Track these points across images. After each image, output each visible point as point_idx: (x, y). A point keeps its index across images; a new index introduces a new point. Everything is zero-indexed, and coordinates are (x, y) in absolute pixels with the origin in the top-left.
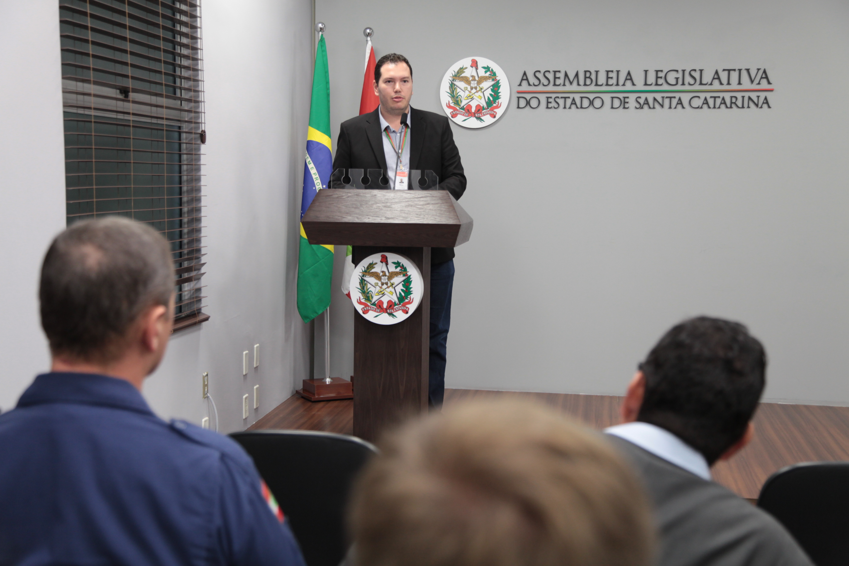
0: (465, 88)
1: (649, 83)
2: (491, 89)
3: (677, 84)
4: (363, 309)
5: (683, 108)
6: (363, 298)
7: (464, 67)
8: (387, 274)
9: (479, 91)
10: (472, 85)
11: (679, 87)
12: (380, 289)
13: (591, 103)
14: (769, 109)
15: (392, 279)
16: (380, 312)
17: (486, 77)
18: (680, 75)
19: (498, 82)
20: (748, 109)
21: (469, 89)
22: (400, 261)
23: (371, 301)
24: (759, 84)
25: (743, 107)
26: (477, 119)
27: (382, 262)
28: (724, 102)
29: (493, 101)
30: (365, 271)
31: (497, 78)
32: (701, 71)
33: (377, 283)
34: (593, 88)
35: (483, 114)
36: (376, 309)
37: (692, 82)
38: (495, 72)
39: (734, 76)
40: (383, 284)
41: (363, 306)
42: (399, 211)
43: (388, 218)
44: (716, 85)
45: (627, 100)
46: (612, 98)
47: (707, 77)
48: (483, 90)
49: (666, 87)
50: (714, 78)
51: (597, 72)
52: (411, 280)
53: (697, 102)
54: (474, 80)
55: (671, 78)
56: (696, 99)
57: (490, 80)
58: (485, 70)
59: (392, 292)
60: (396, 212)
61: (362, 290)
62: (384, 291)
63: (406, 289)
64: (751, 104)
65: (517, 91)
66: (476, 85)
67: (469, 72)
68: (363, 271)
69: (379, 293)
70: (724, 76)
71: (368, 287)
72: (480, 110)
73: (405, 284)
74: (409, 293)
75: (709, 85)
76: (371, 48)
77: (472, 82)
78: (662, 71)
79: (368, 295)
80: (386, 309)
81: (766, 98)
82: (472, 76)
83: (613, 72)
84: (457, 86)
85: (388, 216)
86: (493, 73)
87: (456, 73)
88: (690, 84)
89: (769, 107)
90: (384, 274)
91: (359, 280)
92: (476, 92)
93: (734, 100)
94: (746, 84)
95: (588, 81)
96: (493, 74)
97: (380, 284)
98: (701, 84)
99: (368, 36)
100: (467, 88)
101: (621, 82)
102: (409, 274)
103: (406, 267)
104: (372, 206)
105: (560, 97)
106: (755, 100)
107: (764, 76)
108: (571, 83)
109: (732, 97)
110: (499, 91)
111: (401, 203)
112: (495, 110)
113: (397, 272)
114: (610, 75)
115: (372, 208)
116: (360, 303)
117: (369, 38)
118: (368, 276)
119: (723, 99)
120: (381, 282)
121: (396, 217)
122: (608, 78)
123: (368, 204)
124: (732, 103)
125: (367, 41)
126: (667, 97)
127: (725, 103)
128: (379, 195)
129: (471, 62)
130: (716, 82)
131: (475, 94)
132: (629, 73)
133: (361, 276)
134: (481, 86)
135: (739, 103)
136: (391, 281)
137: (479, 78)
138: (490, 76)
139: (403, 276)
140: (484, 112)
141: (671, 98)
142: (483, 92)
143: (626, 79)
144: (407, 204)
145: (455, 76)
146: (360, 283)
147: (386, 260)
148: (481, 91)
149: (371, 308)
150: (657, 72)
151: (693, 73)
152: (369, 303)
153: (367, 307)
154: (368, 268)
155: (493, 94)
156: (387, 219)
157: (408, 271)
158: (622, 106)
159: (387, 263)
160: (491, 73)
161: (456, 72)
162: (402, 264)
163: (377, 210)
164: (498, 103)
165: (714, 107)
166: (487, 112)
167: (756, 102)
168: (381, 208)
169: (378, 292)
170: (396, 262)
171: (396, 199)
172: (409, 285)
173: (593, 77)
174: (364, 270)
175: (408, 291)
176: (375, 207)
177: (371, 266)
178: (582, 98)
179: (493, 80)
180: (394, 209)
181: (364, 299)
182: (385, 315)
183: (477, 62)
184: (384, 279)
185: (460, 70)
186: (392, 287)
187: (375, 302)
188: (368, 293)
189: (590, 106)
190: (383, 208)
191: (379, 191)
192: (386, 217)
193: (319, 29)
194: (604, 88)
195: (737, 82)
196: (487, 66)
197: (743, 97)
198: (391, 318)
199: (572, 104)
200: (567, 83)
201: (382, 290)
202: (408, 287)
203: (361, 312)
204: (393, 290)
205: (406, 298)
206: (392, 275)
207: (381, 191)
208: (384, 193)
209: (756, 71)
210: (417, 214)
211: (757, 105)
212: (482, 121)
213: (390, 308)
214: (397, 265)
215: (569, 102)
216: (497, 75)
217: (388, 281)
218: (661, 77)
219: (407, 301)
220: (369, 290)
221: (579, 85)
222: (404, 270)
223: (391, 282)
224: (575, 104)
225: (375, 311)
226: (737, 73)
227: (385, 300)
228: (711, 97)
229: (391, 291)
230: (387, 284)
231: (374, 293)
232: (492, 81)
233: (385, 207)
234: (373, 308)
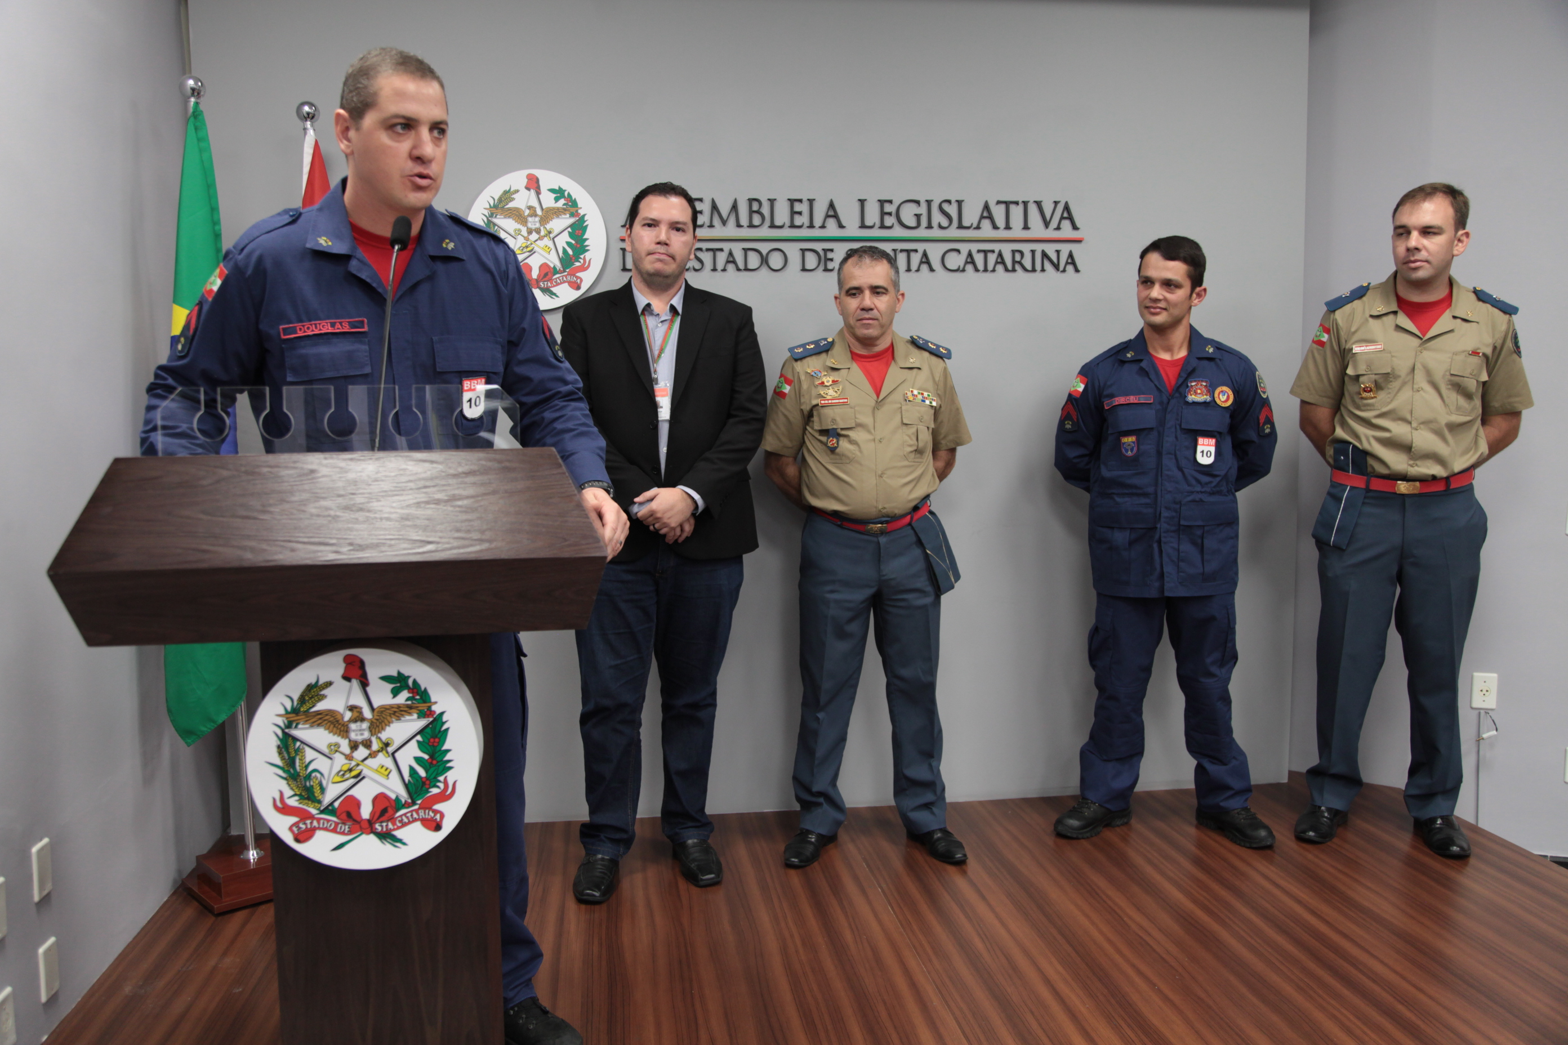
0: (515, 230)
1: (868, 223)
2: (569, 232)
3: (919, 225)
4: (295, 829)
5: (932, 270)
6: (292, 793)
7: (512, 190)
8: (367, 713)
9: (544, 236)
10: (529, 225)
11: (922, 233)
12: (347, 761)
13: (764, 260)
14: (1077, 275)
15: (383, 729)
16: (350, 832)
17: (558, 209)
18: (923, 210)
19: (582, 219)
20: (1042, 274)
21: (524, 233)
22: (406, 672)
23: (320, 802)
24: (1058, 228)
25: (1034, 270)
26: (542, 292)
27: (347, 678)
28: (1001, 260)
29: (573, 256)
30: (295, 711)
31: (579, 211)
32: (960, 203)
33: (337, 745)
34: (765, 232)
35: (556, 282)
36: (337, 824)
37: (945, 223)
38: (575, 199)
39: (1017, 212)
40: (354, 746)
41: (293, 820)
42: (396, 521)
43: (360, 546)
44: (986, 230)
45: (830, 255)
46: (803, 251)
47: (971, 216)
48: (552, 236)
49: (898, 232)
50: (982, 217)
51: (772, 201)
52: (445, 727)
53: (955, 261)
54: (534, 214)
55: (908, 215)
56: (954, 254)
57: (565, 214)
58: (555, 195)
59: (387, 769)
60: (387, 524)
61: (289, 771)
62: (360, 767)
63: (432, 757)
64: (1048, 265)
65: (620, 237)
66: (538, 225)
67: (523, 200)
68: (286, 709)
69: (343, 774)
70: (999, 213)
71: (308, 760)
72: (549, 274)
73: (427, 741)
74: (441, 768)
75: (975, 228)
76: (313, 143)
77: (530, 219)
78: (890, 202)
79: (308, 784)
80: (371, 822)
81: (1071, 255)
82: (530, 208)
83: (803, 202)
84: (498, 227)
85: (359, 541)
86: (570, 202)
87: (496, 202)
88: (940, 227)
89: (1077, 270)
90: (356, 714)
91: (275, 738)
92: (539, 238)
93: (1018, 257)
94: (1037, 229)
95: (757, 220)
96: (572, 205)
97: (345, 747)
98: (961, 226)
99: (306, 121)
100: (520, 230)
101: (818, 221)
102: (437, 709)
103: (425, 689)
104: (303, 508)
105: (704, 249)
106: (1054, 257)
107: (1066, 215)
108: (724, 222)
109: (1014, 252)
110: (585, 237)
111: (402, 495)
112: (578, 274)
113: (399, 706)
114: (798, 207)
115: (302, 516)
116: (284, 809)
117: (308, 123)
118: (303, 724)
119: (1000, 255)
120: (347, 741)
121: (388, 542)
122: (793, 213)
123: (288, 502)
124: (1014, 262)
125: (305, 129)
126: (902, 251)
127: (1003, 263)
128: (324, 471)
129: (526, 180)
130: (986, 224)
131: (536, 243)
132: (832, 205)
133: (282, 725)
134: (548, 226)
135: (1027, 263)
136: (379, 735)
137: (544, 211)
138: (565, 207)
139: (419, 717)
140: (556, 279)
141: (908, 252)
142: (553, 239)
143: (827, 216)
144: (422, 497)
145: (495, 207)
146: (279, 747)
147: (360, 672)
148: (548, 237)
149: (322, 821)
150: (882, 202)
151: (945, 206)
152: (314, 807)
153: (308, 822)
154: (302, 700)
155: (573, 242)
156: (357, 550)
157: (433, 700)
158: (822, 267)
159: (363, 680)
160: (567, 201)
161: (496, 198)
162: (415, 681)
163: (320, 521)
164: (584, 259)
165: (986, 270)
166: (563, 279)
167: (1055, 260)
168: (332, 513)
169: (340, 771)
170: (395, 674)
171: (382, 481)
172: (438, 743)
173: (766, 210)
174: (289, 708)
175: (438, 762)
176: (314, 511)
177: (313, 692)
178: (746, 250)
179: (572, 215)
180: (377, 516)
181: (297, 798)
182: (369, 841)
183: (537, 180)
184: (359, 732)
185: (505, 195)
186: (384, 752)
187: (332, 804)
188: (309, 777)
189: (762, 266)
190: (338, 513)
191: (326, 458)
192: (351, 544)
193: (189, 92)
194: (787, 233)
195: (1022, 225)
196: (560, 187)
197: (1033, 252)
198: (387, 848)
199: (728, 262)
200: (717, 222)
201: (353, 763)
202: (438, 749)
203: (288, 839)
204: (389, 763)
205: (432, 784)
206: (383, 717)
207: (332, 458)
208: (342, 464)
209: (1053, 206)
210: (458, 530)
211: (1056, 267)
212: (553, 297)
213: (381, 819)
214: (399, 685)
215: (722, 258)
216: (579, 206)
217: (372, 735)
218: (890, 214)
219: (435, 791)
220: (310, 768)
221: (739, 226)
222: (420, 698)
223: (380, 738)
224: (734, 262)
225: (334, 831)
226: (1021, 207)
227: (365, 795)
228: (979, 251)
229: (382, 767)
230: (367, 744)
231: (326, 775)
232: (570, 217)
233: (347, 508)
234: (328, 821)
